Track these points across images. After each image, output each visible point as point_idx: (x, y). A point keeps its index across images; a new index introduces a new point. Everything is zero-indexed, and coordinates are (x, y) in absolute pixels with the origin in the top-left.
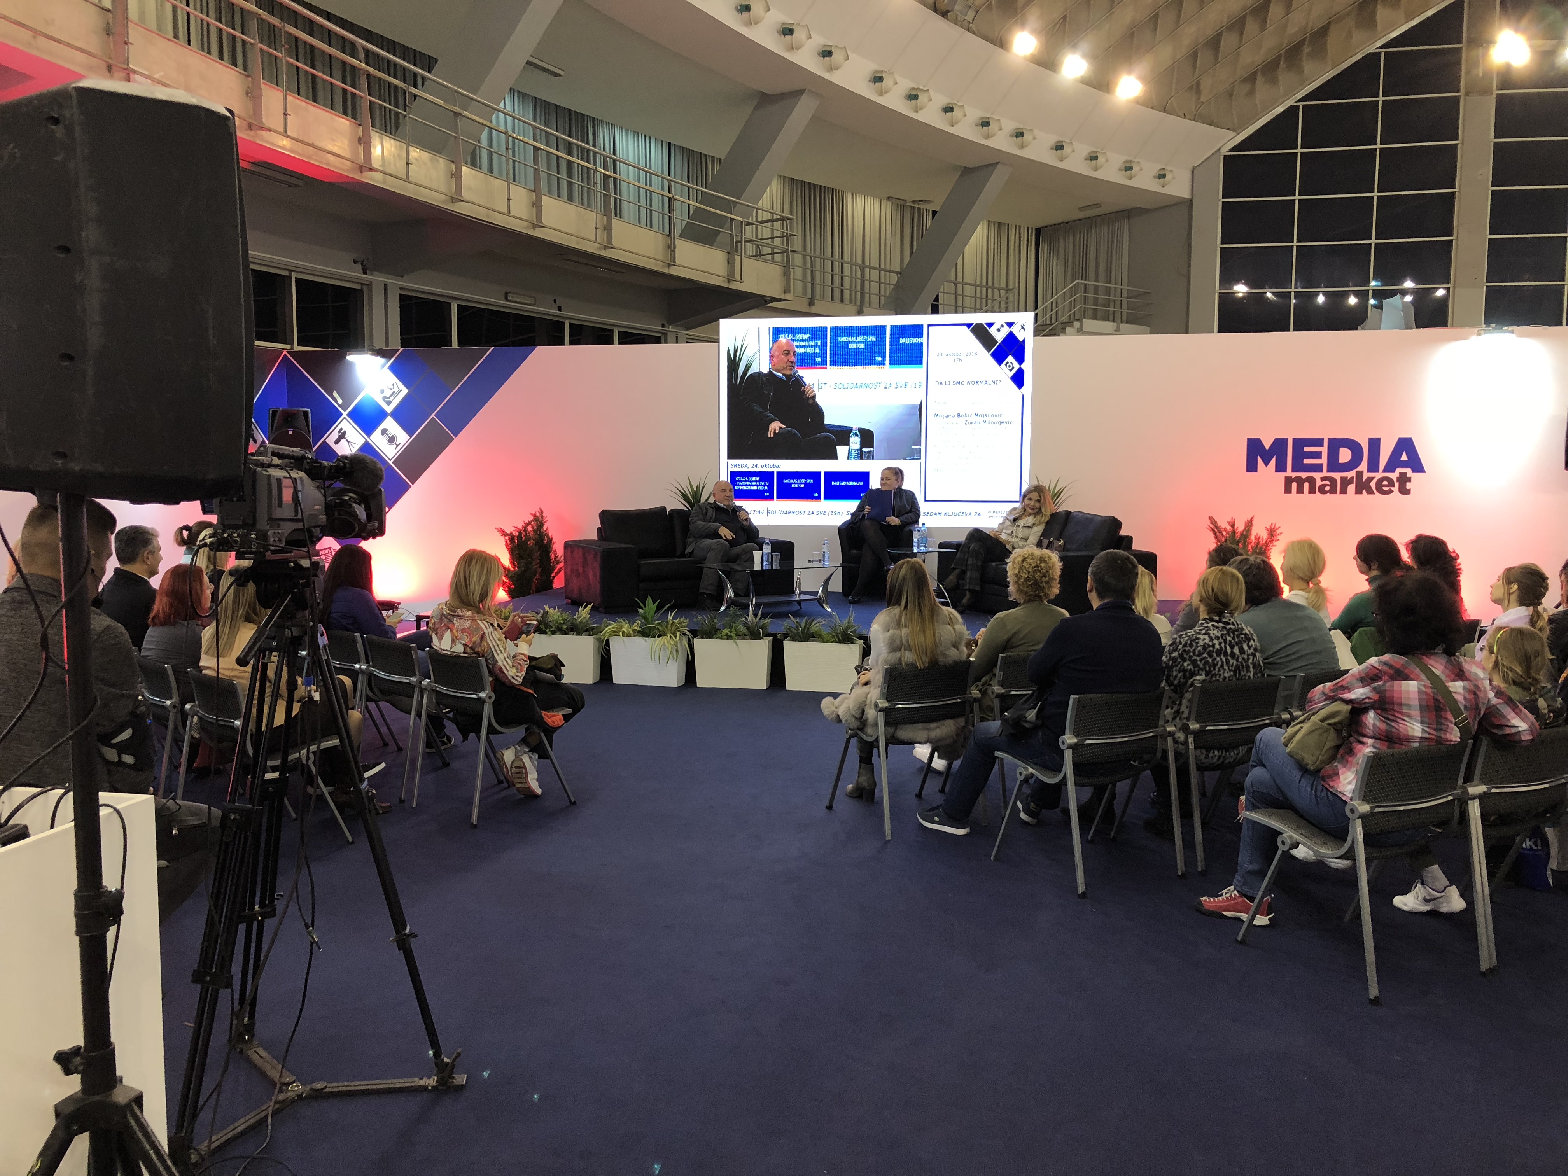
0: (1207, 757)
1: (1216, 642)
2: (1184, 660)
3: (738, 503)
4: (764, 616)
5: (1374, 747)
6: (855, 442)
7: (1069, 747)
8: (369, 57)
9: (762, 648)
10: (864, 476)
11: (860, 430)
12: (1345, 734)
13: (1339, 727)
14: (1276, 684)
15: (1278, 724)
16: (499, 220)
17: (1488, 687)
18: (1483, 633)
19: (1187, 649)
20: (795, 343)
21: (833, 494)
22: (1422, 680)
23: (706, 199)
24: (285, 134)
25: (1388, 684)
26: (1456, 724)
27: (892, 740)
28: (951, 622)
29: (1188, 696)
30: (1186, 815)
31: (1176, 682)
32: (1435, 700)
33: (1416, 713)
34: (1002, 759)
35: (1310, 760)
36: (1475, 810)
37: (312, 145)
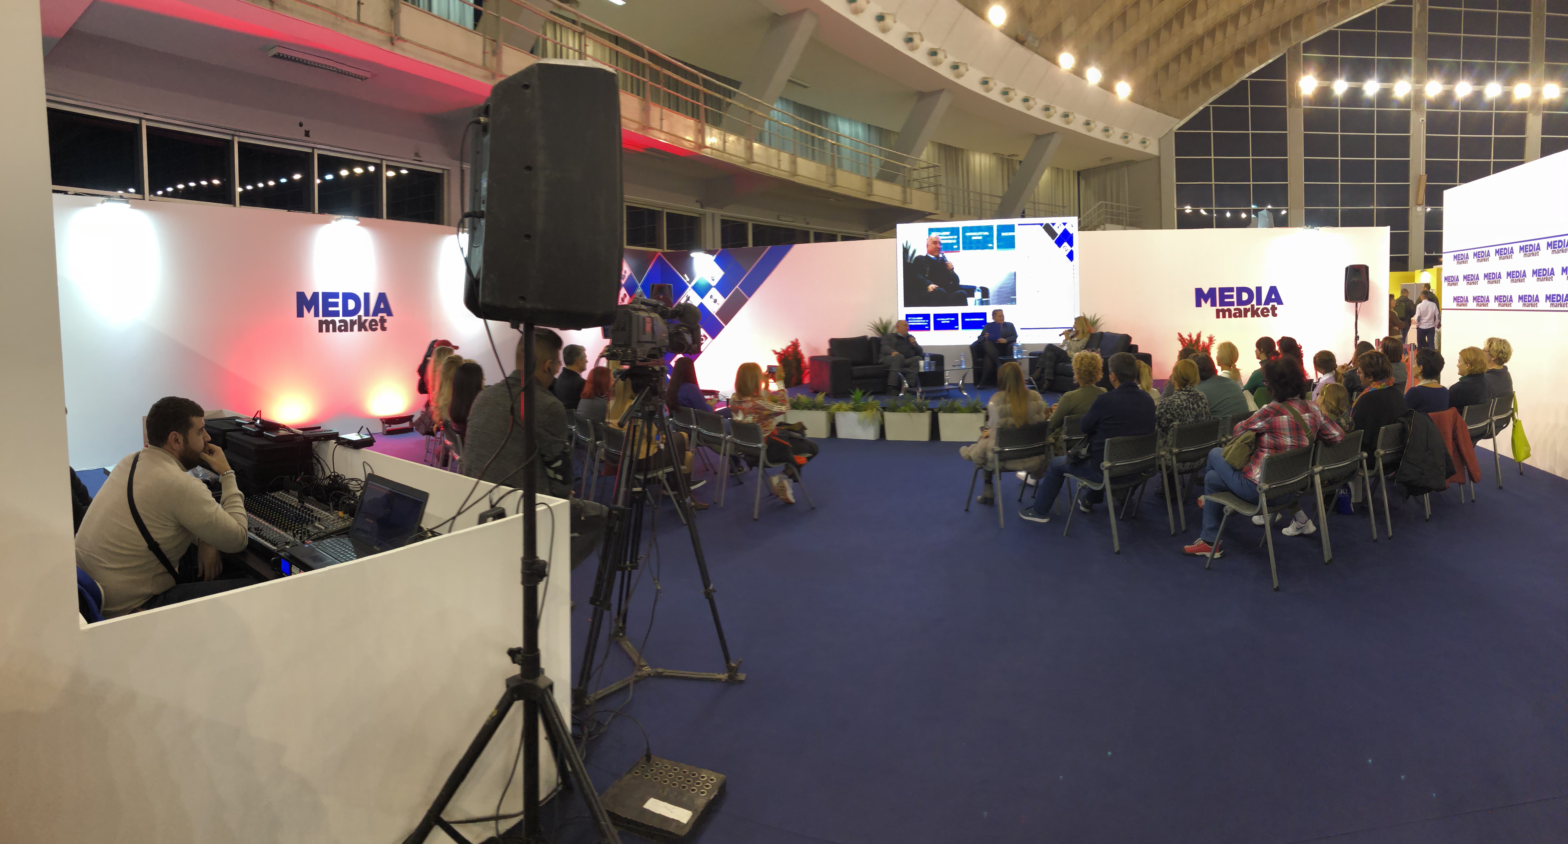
0: (1183, 467)
1: (1184, 402)
2: (1167, 414)
3: (910, 333)
4: (926, 398)
5: (1269, 453)
6: (978, 295)
7: (1107, 469)
8: (706, 83)
9: (925, 418)
10: (984, 315)
11: (981, 288)
12: (1253, 448)
13: (1251, 444)
14: (1218, 423)
15: (1220, 445)
16: (774, 173)
17: (1320, 415)
18: (1315, 386)
19: (1169, 407)
20: (941, 237)
21: (966, 326)
22: (1289, 415)
23: (890, 156)
24: (661, 131)
25: (1274, 418)
26: (1306, 436)
27: (1003, 470)
28: (1035, 399)
29: (1170, 433)
30: (1174, 500)
31: (1163, 426)
32: (1297, 424)
33: (1287, 432)
34: (1069, 478)
35: (1237, 464)
36: (1317, 479)
37: (675, 136)
